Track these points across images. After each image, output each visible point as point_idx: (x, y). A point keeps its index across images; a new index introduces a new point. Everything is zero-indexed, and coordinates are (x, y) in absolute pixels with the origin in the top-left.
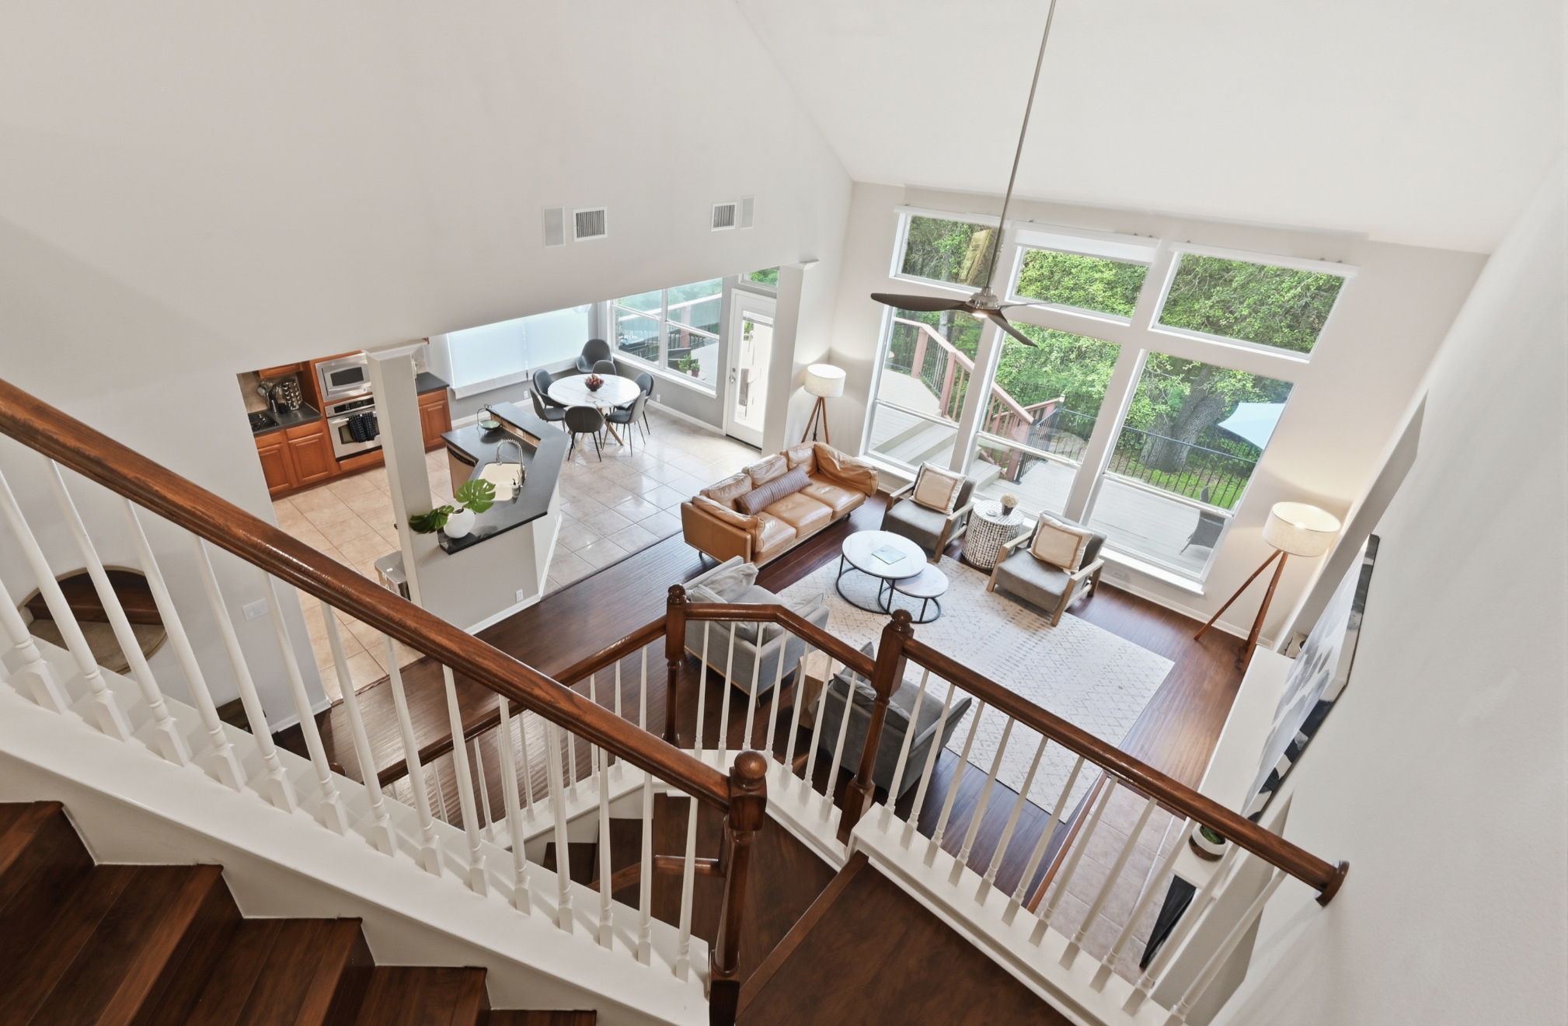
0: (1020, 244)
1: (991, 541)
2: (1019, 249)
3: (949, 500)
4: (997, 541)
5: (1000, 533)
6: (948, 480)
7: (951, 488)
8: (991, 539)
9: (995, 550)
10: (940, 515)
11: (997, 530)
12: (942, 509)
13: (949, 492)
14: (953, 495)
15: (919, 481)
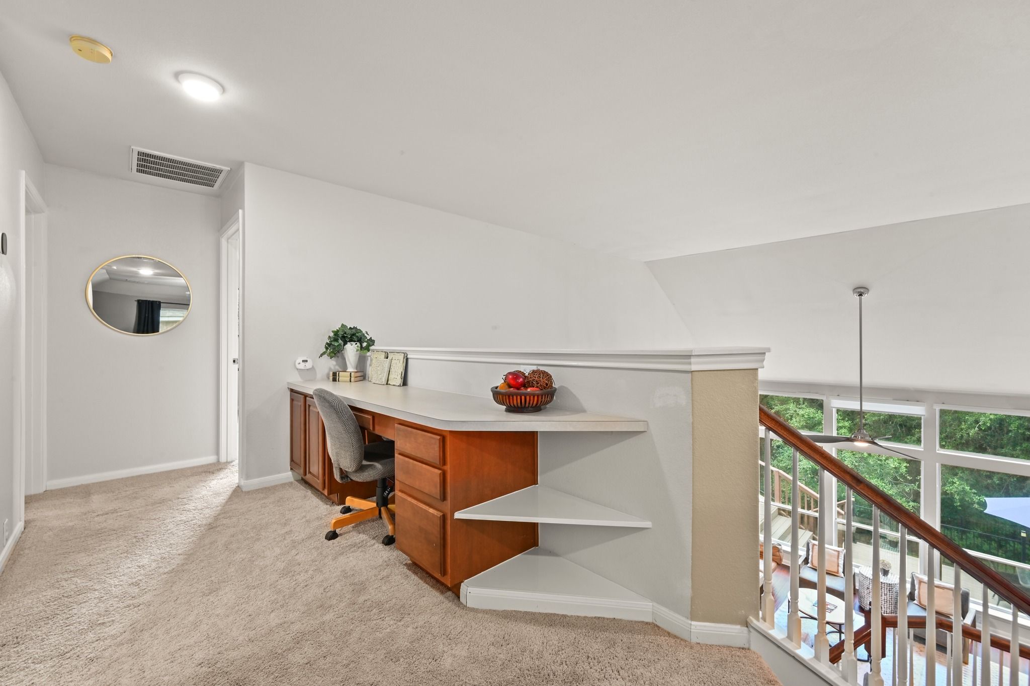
0: (834, 407)
1: (883, 596)
2: (834, 409)
3: (838, 566)
4: (888, 595)
5: (888, 589)
6: (834, 552)
7: (837, 557)
8: (883, 594)
9: (888, 603)
10: (836, 577)
11: (886, 587)
12: (835, 572)
13: (836, 560)
14: (840, 562)
15: (811, 553)
